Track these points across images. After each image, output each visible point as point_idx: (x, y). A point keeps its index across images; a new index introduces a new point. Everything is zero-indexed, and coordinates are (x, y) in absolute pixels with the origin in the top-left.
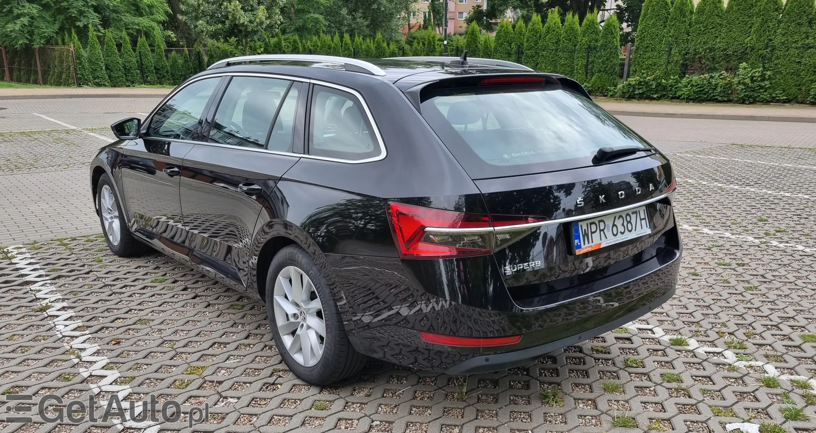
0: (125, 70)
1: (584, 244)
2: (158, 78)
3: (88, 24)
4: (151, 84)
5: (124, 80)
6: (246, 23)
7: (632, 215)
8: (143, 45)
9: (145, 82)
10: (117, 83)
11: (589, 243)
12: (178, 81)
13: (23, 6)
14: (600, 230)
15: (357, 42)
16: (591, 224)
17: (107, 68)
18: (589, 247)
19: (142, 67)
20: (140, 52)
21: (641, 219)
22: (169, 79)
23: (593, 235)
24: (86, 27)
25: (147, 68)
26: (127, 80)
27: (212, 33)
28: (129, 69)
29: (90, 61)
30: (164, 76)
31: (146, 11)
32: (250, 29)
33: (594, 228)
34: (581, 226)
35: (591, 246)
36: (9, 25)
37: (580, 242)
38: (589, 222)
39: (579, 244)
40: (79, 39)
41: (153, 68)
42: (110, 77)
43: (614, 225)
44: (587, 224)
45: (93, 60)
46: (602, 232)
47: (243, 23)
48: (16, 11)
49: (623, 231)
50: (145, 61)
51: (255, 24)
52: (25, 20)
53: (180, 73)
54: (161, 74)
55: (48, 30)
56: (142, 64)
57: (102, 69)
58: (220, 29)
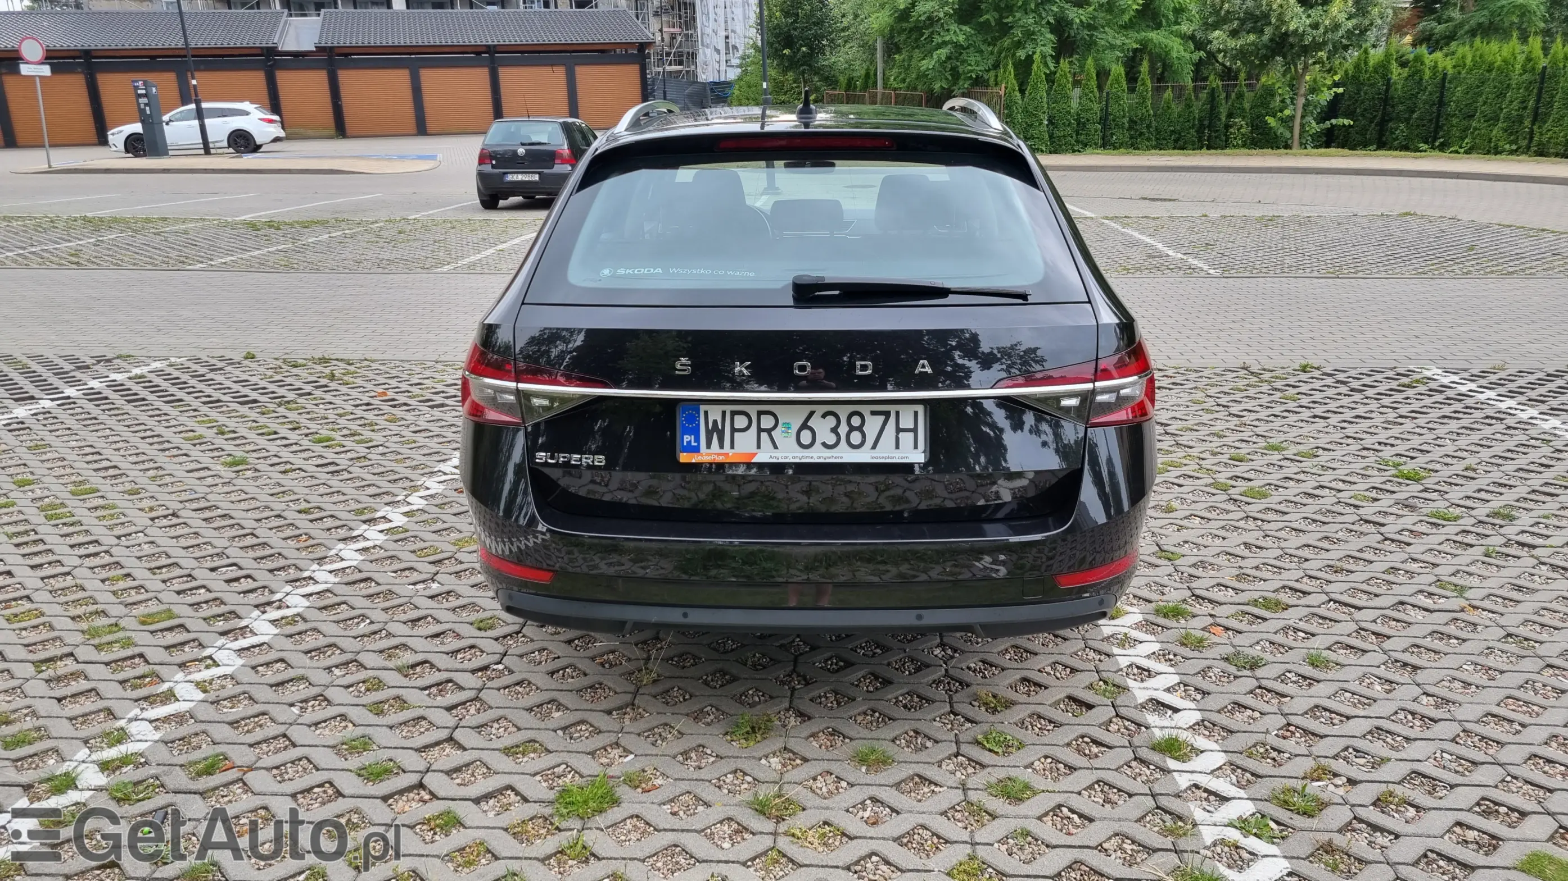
0: (1078, 124)
1: (709, 446)
2: (1131, 138)
3: (1034, 53)
4: (1115, 148)
5: (1073, 142)
6: (1301, 30)
7: (869, 418)
8: (1117, 81)
9: (1106, 144)
10: (1060, 146)
11: (722, 447)
12: (1165, 142)
13: (948, 30)
14: (760, 430)
15: (1556, 53)
16: (734, 413)
17: (1051, 122)
18: (719, 454)
19: (1106, 119)
20: (1108, 94)
21: (899, 430)
22: (1149, 139)
23: (736, 434)
24: (1029, 59)
25: (1114, 120)
26: (1077, 141)
27: (1234, 52)
28: (1084, 124)
29: (1026, 111)
30: (1141, 134)
31: (1167, 19)
32: (1308, 40)
33: (741, 422)
34: (706, 413)
35: (726, 455)
36: (924, 62)
37: (697, 439)
38: (728, 408)
39: (693, 444)
40: (1015, 75)
41: (1126, 120)
42: (1051, 136)
43: (805, 426)
44: (724, 413)
45: (1030, 109)
46: (764, 436)
47: (1296, 30)
48: (938, 39)
49: (831, 443)
50: (1114, 109)
51: (1322, 30)
52: (943, 52)
53: (1172, 128)
54: (1137, 130)
55: (978, 68)
56: (1107, 114)
57: (1041, 124)
58: (1253, 44)
